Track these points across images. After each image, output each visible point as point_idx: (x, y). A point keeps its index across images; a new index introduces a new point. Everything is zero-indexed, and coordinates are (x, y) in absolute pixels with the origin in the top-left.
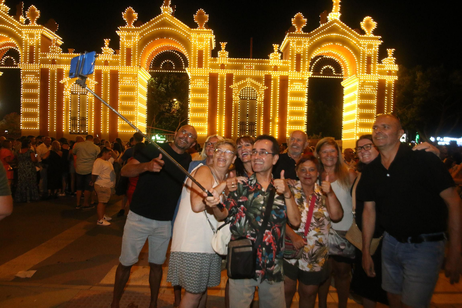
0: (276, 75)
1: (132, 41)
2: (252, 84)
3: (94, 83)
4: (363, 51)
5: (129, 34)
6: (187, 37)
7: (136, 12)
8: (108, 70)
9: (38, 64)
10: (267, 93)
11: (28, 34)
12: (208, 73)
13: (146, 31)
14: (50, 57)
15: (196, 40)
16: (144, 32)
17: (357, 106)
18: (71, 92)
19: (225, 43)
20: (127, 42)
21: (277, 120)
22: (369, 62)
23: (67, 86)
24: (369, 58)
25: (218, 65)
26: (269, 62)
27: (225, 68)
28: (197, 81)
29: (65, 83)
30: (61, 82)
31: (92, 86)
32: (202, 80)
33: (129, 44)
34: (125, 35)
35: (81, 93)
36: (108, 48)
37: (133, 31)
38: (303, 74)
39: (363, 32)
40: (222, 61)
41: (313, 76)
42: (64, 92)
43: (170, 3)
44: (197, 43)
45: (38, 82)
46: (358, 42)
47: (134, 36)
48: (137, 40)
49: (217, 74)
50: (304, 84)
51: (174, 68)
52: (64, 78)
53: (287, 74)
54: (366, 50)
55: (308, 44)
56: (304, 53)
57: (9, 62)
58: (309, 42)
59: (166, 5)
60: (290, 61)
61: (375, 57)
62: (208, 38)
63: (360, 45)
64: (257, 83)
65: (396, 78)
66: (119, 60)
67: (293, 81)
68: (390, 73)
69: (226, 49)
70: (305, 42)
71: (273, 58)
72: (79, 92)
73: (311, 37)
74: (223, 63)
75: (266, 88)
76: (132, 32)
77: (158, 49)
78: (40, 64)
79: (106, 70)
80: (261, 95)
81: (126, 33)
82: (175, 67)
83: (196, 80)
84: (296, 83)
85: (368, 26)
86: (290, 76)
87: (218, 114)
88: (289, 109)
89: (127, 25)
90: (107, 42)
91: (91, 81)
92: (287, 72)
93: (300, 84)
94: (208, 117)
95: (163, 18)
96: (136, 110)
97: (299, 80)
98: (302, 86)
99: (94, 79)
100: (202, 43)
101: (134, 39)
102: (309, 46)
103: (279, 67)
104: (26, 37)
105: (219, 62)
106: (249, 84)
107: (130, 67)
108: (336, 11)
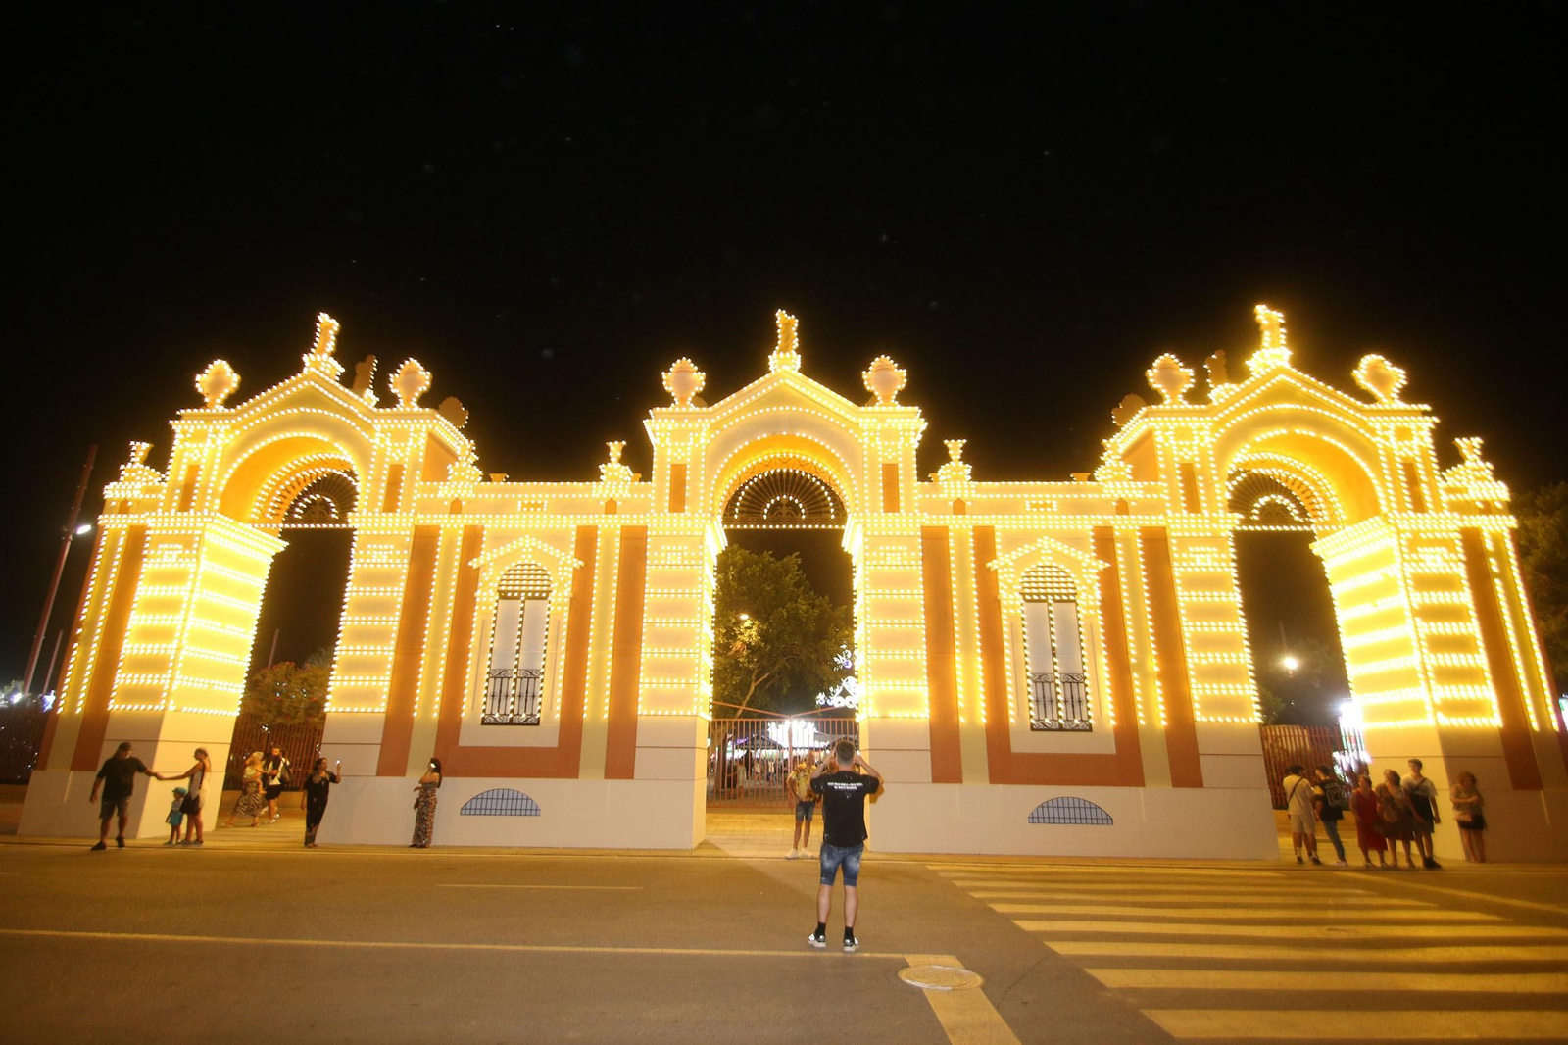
0: (1127, 527)
1: (689, 444)
2: (1058, 555)
3: (570, 566)
4: (1385, 449)
5: (680, 427)
6: (847, 429)
7: (699, 370)
8: (616, 527)
9: (411, 514)
10: (1109, 580)
11: (391, 432)
12: (919, 526)
13: (730, 417)
14: (449, 492)
15: (875, 436)
16: (725, 420)
17: (1408, 614)
18: (500, 592)
19: (961, 443)
20: (674, 448)
21: (1154, 665)
22: (1413, 481)
23: (491, 574)
24: (1409, 468)
25: (945, 502)
26: (1099, 490)
27: (967, 510)
28: (885, 552)
29: (483, 565)
30: (474, 563)
31: (566, 574)
32: (900, 548)
33: (680, 454)
34: (670, 429)
35: (530, 594)
36: (620, 465)
37: (693, 417)
38: (1213, 520)
39: (1367, 397)
40: (956, 492)
41: (1245, 528)
42: (478, 594)
43: (797, 345)
44: (880, 443)
45: (403, 564)
46: (1363, 424)
47: (694, 431)
48: (702, 441)
49: (945, 529)
50: (1222, 549)
51: (803, 516)
52: (483, 552)
53: (1163, 524)
54: (1393, 444)
55: (1212, 436)
56: (1204, 458)
57: (316, 512)
58: (1214, 430)
59: (785, 349)
60: (1165, 485)
61: (1426, 462)
62: (909, 431)
63: (1373, 432)
64: (1073, 553)
65: (1512, 522)
66: (649, 496)
67: (1184, 542)
68: (1488, 509)
69: (965, 458)
70: (1201, 429)
71: (1110, 477)
72: (523, 591)
73: (1216, 414)
74: (959, 496)
75: (1102, 565)
76: (690, 419)
77: (754, 467)
78: (416, 514)
79: (609, 527)
80: (1090, 587)
81: (671, 425)
82: (805, 514)
83: (882, 548)
84: (1197, 549)
85: (1380, 380)
86: (1172, 527)
87: (957, 650)
88: (1188, 628)
89: (674, 402)
90: (615, 448)
91: (563, 559)
92: (1161, 517)
93: (1209, 549)
94: (927, 660)
95: (777, 381)
96: (697, 645)
97: (1206, 538)
98: (1216, 555)
99: (573, 553)
100: (893, 444)
101: (697, 440)
102: (1214, 440)
103: (1133, 503)
104: (383, 441)
105: (949, 493)
106: (1047, 555)
107: (682, 514)
108: (1273, 344)
